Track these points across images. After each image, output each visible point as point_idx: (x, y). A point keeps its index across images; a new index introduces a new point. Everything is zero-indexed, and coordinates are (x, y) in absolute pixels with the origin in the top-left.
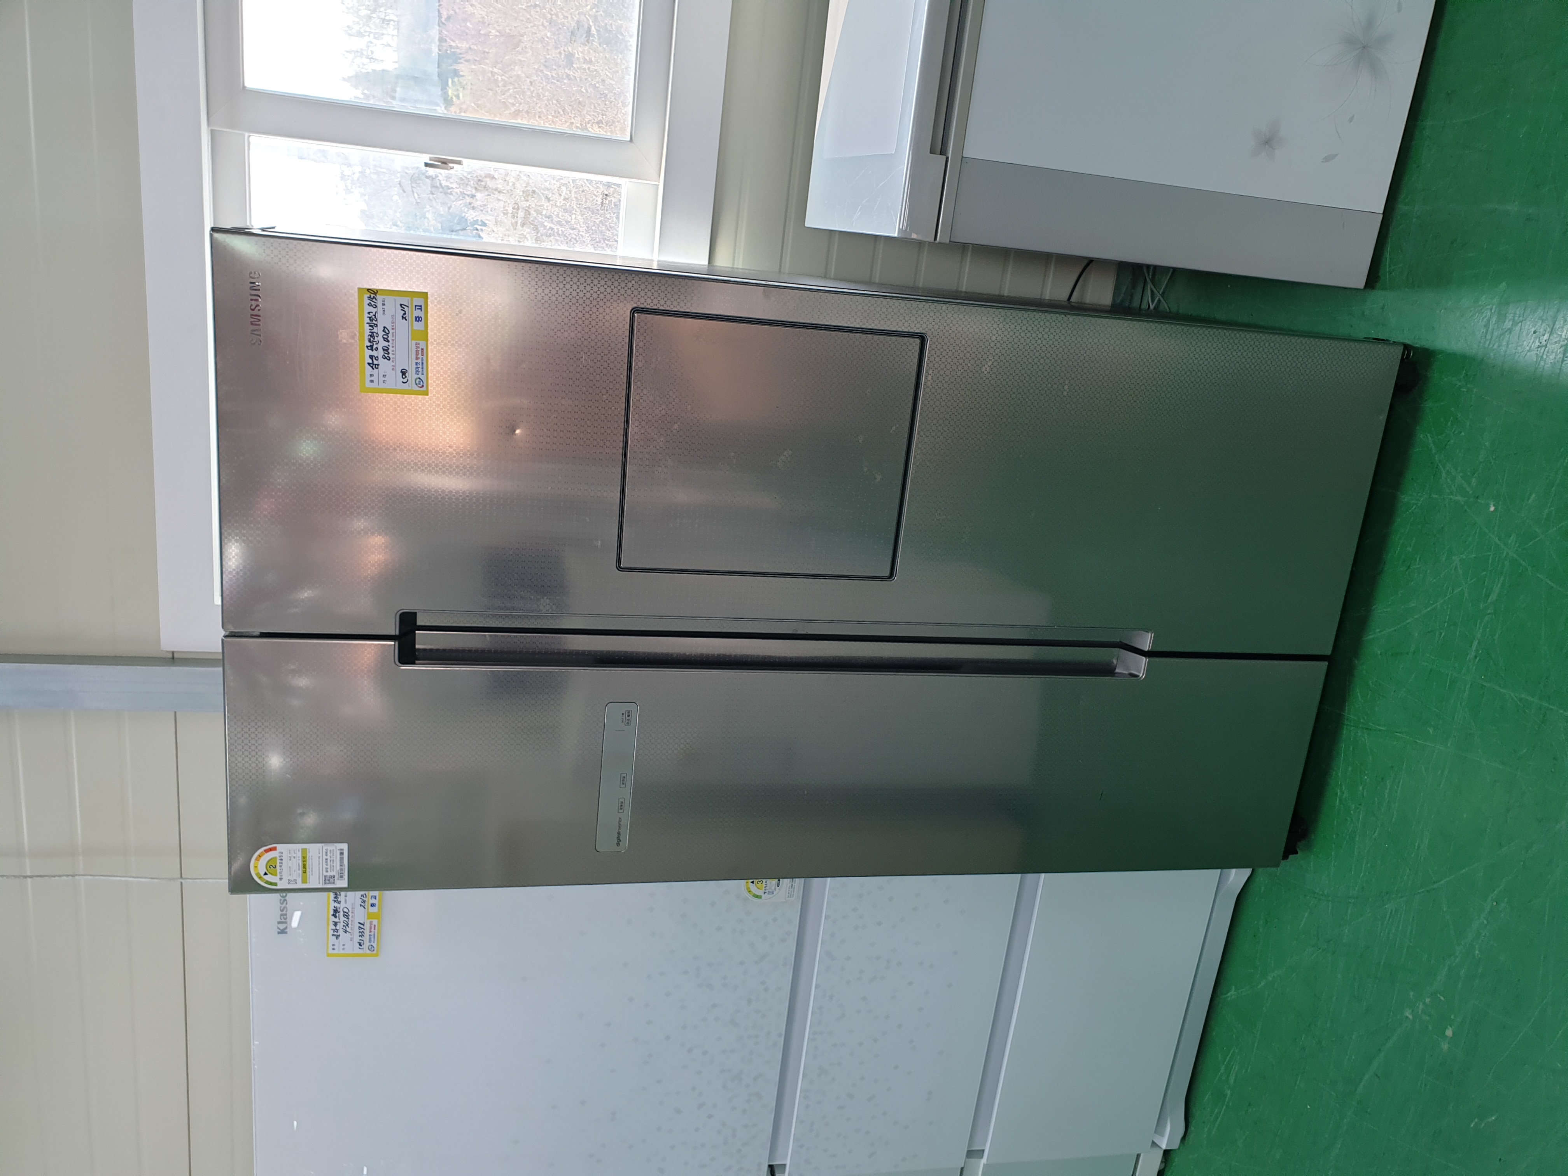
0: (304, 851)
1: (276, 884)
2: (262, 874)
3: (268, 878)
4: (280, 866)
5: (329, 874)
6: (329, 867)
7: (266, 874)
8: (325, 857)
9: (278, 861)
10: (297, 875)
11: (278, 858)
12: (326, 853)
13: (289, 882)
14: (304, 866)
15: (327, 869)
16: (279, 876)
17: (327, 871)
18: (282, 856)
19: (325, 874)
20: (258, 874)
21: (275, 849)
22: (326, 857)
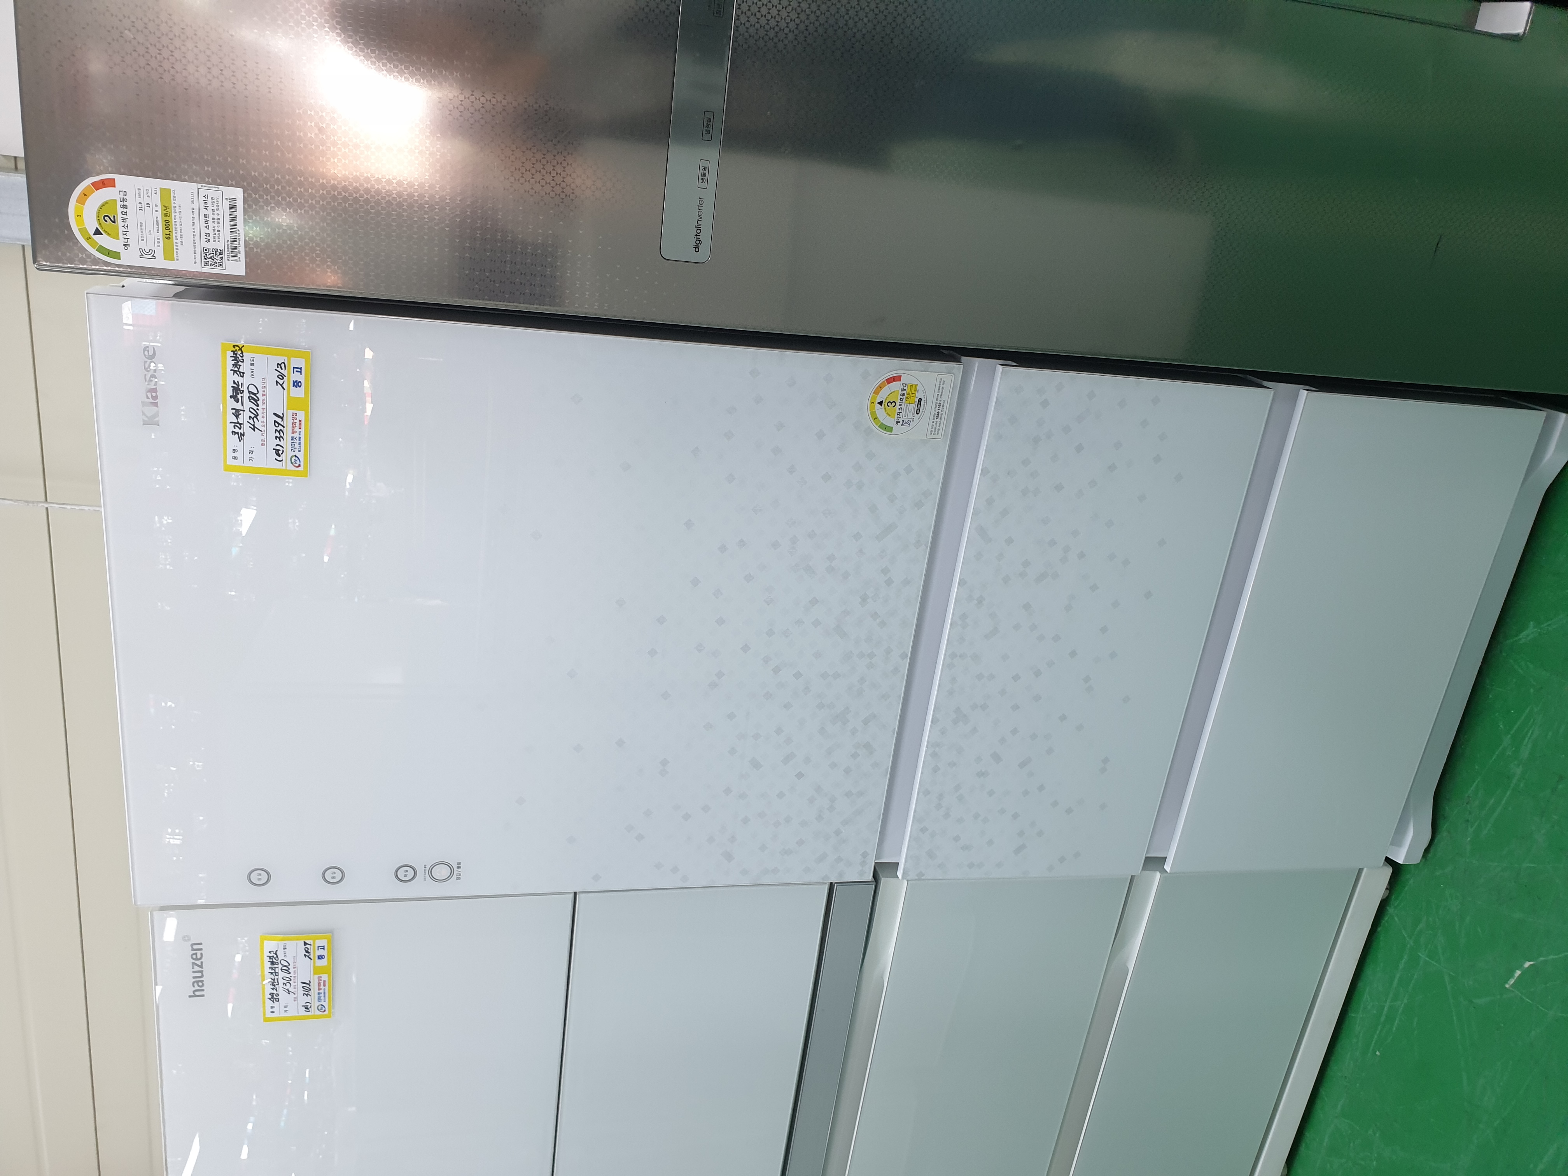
0: (165, 194)
1: (117, 255)
2: (92, 231)
3: (103, 240)
4: (124, 220)
5: (211, 246)
6: (211, 232)
7: (97, 232)
8: (203, 212)
9: (120, 210)
10: (154, 240)
11: (119, 203)
12: (206, 203)
13: (142, 253)
14: (167, 225)
15: (207, 234)
16: (122, 241)
17: (208, 241)
18: (126, 200)
19: (205, 245)
20: (83, 231)
21: (111, 183)
22: (206, 212)
